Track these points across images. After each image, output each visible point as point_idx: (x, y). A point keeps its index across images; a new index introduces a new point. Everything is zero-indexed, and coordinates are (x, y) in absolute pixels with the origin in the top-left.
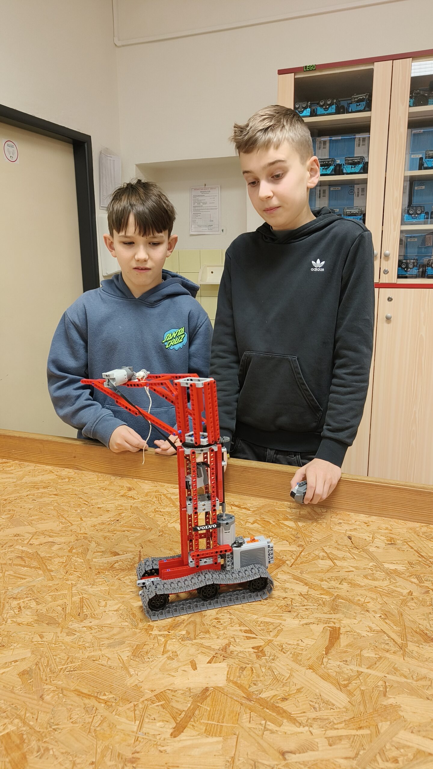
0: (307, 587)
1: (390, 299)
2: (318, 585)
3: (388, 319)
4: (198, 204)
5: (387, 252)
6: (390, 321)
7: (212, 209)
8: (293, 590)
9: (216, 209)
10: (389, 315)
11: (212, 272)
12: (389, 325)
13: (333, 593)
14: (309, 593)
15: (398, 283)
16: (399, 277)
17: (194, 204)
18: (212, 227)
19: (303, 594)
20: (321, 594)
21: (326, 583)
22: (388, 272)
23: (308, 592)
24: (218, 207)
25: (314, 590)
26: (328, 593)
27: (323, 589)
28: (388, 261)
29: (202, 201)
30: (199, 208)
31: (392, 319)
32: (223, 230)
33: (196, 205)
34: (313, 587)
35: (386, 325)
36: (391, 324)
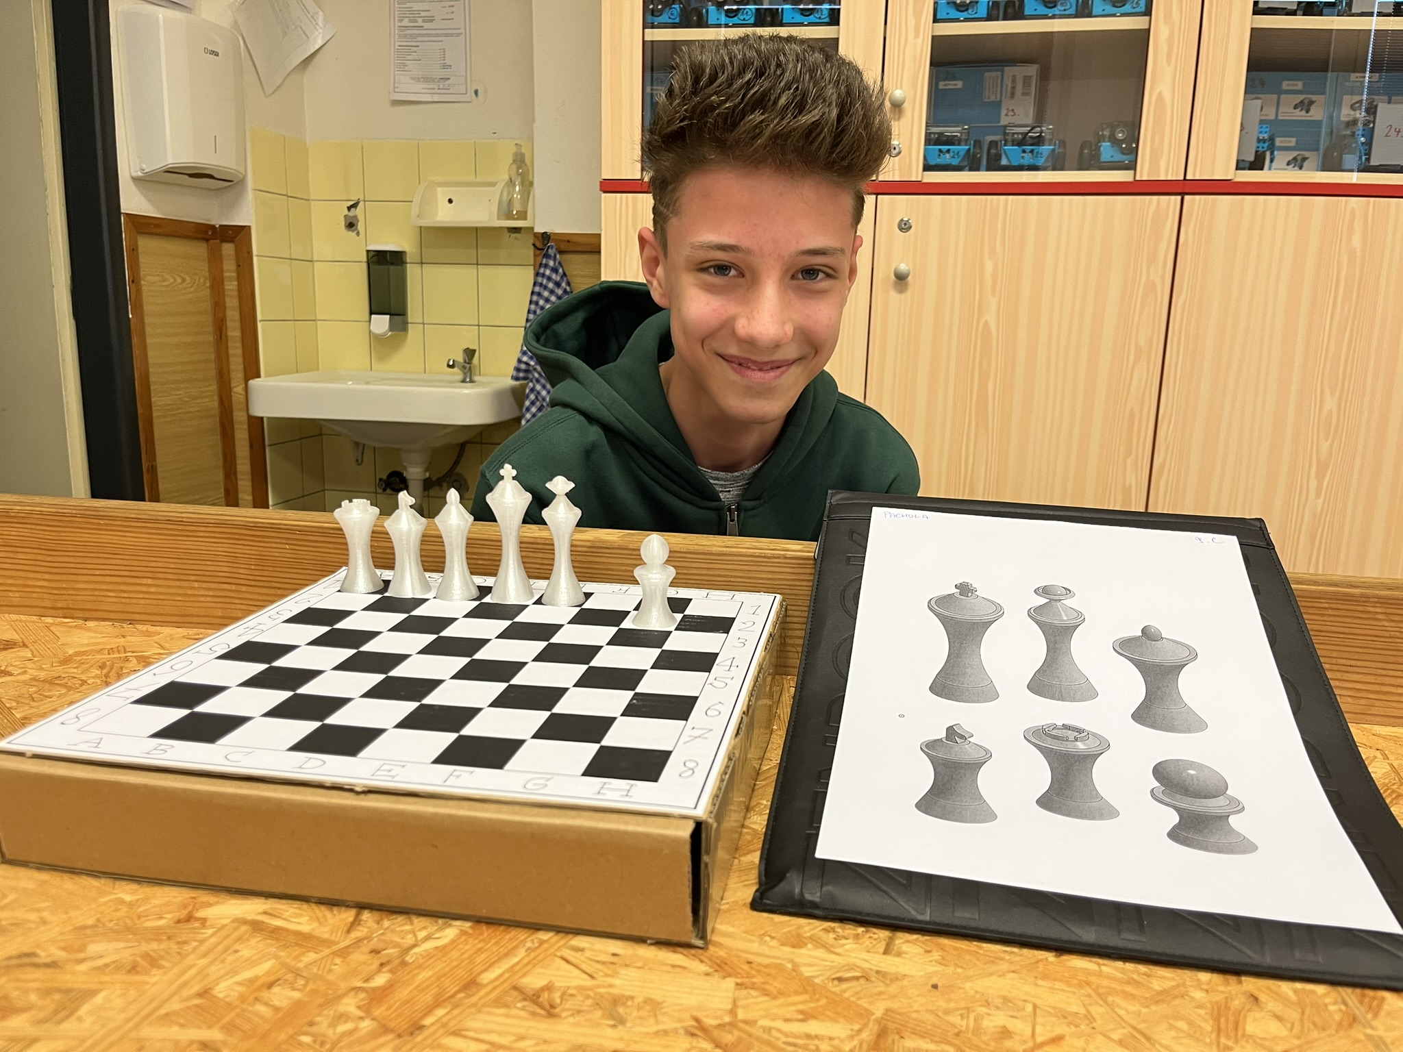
0: (730, 983)
1: (904, 226)
2: (780, 968)
3: (901, 278)
4: (410, 21)
5: (898, 94)
6: (906, 285)
7: (447, 35)
8: (654, 1006)
9: (458, 35)
10: (903, 267)
11: (450, 201)
12: (903, 296)
13: (864, 1003)
14: (741, 1015)
15: (925, 181)
16: (927, 168)
17: (401, 21)
18: (447, 82)
19: (709, 1021)
20: (806, 1017)
21: (821, 953)
22: (899, 153)
23: (732, 1012)
24: (462, 31)
25: (766, 993)
26: (839, 1008)
27: (807, 986)
28: (899, 119)
29: (423, 14)
30: (415, 32)
31: (910, 278)
32: (476, 92)
33: (406, 22)
34: (758, 980)
35: (894, 295)
36: (909, 293)
